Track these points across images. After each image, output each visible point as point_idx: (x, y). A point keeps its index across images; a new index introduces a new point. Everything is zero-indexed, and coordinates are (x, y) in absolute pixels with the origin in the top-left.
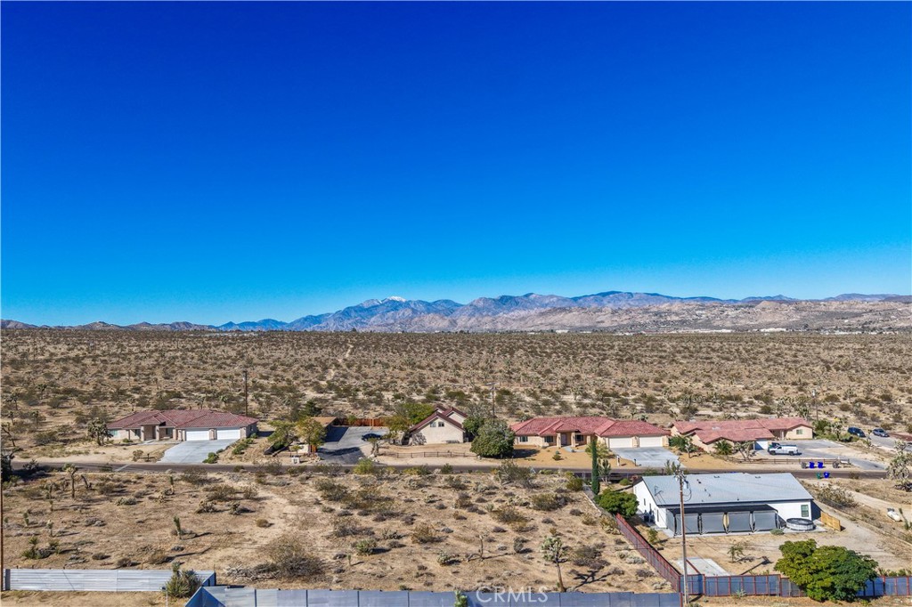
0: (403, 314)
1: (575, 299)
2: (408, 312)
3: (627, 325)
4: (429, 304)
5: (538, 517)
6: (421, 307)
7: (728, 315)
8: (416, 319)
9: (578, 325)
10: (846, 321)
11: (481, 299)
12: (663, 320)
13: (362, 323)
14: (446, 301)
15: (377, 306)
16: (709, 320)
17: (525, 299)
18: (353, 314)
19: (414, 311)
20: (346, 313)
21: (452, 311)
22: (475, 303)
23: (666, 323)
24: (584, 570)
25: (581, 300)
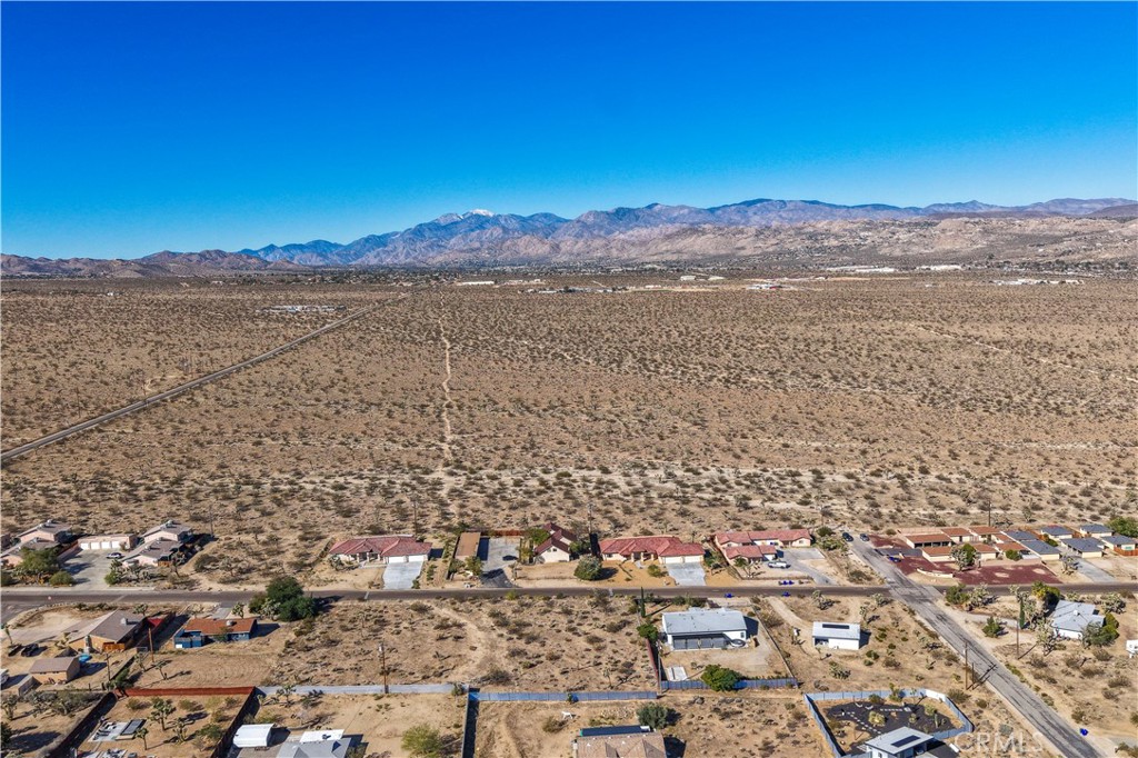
0: (492, 234)
1: (712, 210)
2: (498, 232)
3: (773, 253)
4: (523, 220)
5: (608, 637)
6: (514, 224)
7: (898, 239)
8: (509, 243)
9: (712, 252)
10: (1041, 250)
11: (590, 213)
12: (818, 246)
13: (439, 246)
14: (546, 215)
15: (456, 223)
16: (874, 247)
17: (648, 211)
18: (427, 234)
19: (505, 230)
20: (418, 232)
21: (554, 229)
22: (583, 219)
23: (822, 250)
24: (623, 676)
25: (719, 212)
